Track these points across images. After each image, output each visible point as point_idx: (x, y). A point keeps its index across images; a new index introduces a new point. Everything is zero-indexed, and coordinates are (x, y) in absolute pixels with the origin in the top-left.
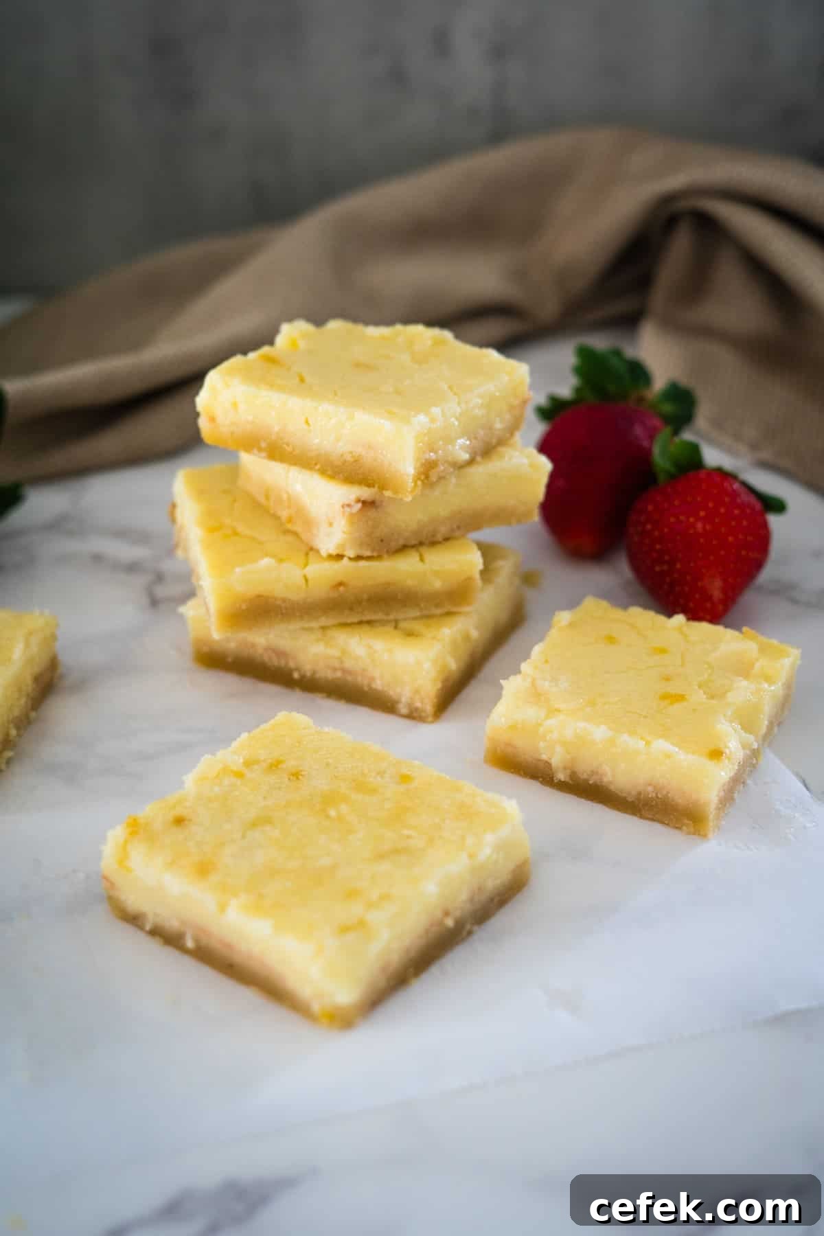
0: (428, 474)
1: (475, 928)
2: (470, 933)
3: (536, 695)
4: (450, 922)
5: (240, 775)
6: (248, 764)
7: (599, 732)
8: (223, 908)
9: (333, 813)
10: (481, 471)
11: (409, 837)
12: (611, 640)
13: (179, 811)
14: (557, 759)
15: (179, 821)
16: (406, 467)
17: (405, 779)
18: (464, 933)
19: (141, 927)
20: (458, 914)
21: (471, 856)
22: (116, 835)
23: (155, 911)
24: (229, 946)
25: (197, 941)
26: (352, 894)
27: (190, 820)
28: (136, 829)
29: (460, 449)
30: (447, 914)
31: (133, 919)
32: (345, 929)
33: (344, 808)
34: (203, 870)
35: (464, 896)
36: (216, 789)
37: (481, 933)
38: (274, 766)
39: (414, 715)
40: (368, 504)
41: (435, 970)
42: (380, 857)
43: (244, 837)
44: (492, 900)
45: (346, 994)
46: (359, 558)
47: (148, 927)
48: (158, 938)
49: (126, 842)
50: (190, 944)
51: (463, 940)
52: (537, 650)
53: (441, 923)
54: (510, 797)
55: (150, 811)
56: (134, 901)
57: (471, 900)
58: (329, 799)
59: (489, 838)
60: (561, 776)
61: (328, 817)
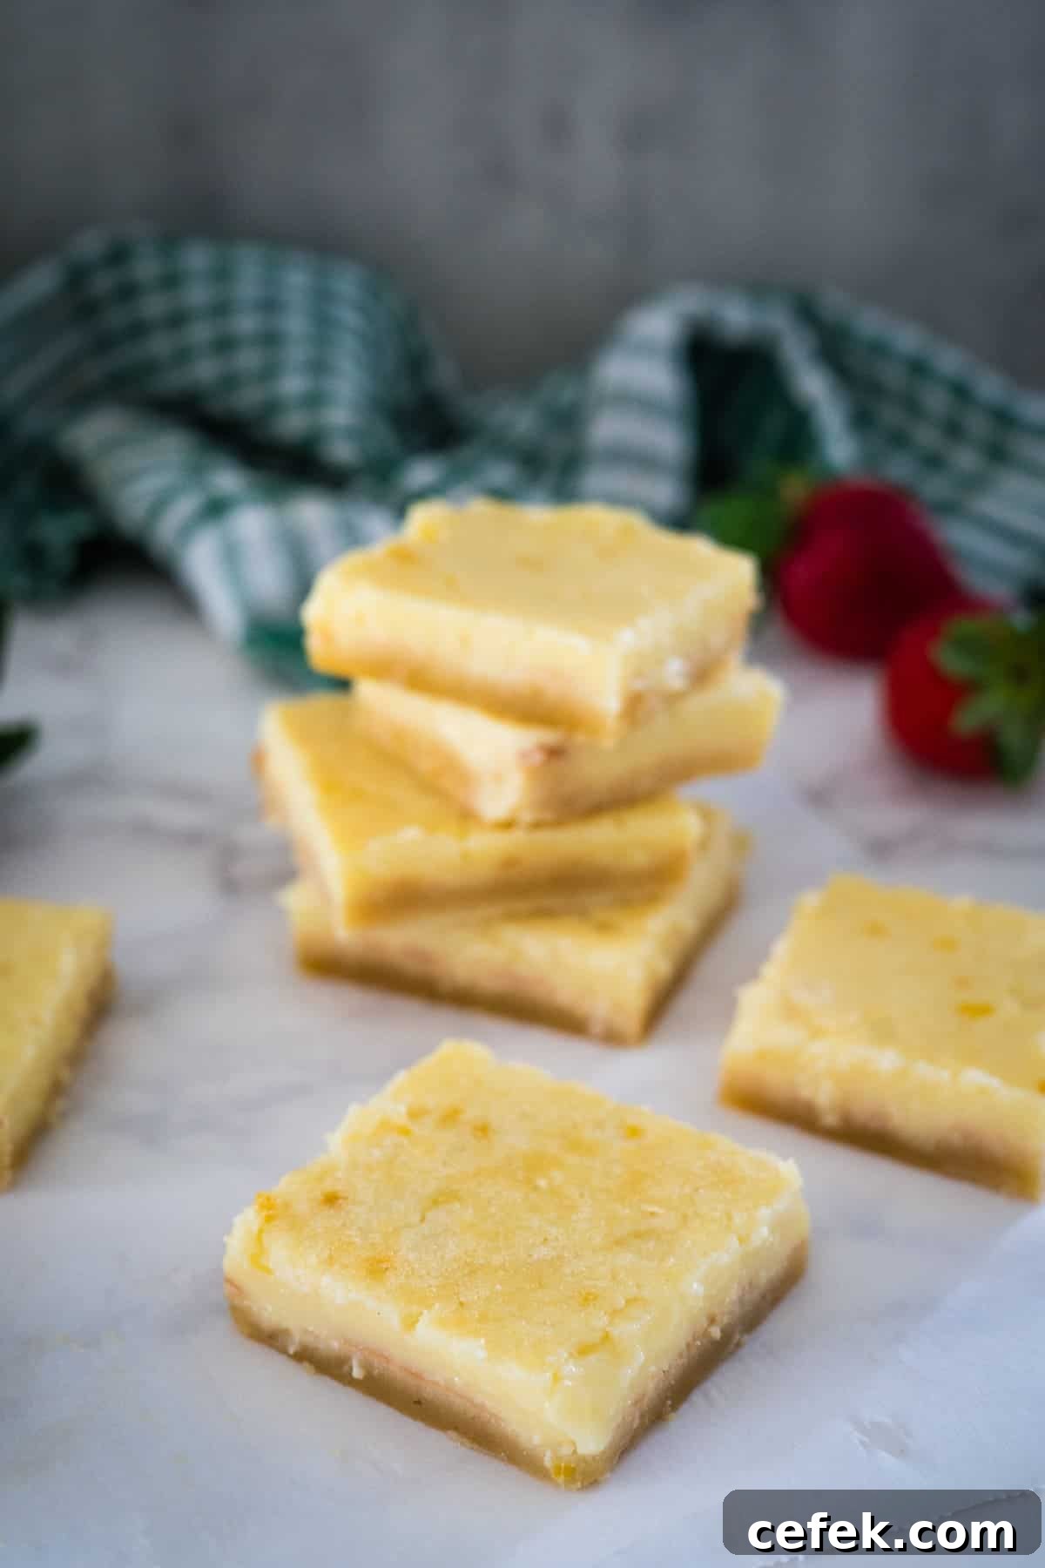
0: (635, 707)
1: (746, 1337)
2: (738, 1345)
3: (790, 1011)
4: (716, 1333)
5: (405, 1132)
6: (415, 1114)
7: (886, 1061)
8: (410, 1323)
9: (542, 1183)
10: (698, 705)
11: (652, 1214)
12: (876, 930)
13: (329, 1186)
14: (823, 1095)
15: (331, 1200)
16: (607, 700)
17: (634, 1132)
18: (732, 1346)
19: (283, 1351)
20: (726, 1320)
21: (741, 1241)
22: (247, 1220)
23: (301, 1325)
24: (418, 1376)
25: (367, 1366)
26: (588, 1299)
27: (346, 1198)
28: (273, 1212)
29: (674, 673)
30: (712, 1321)
31: (270, 1339)
32: (583, 1351)
33: (558, 1176)
34: (377, 1268)
35: (733, 1294)
36: (377, 1153)
37: (753, 1345)
38: (450, 1118)
39: (612, 1038)
40: (554, 753)
41: (697, 1397)
42: (620, 1242)
43: (423, 1220)
44: (763, 1297)
45: (592, 1442)
46: (537, 825)
47: (292, 1351)
48: (306, 1365)
49: (261, 1231)
50: (357, 1373)
51: (732, 1353)
52: (782, 949)
53: (706, 1333)
54: (785, 1158)
55: (286, 1186)
56: (270, 1313)
57: (741, 1300)
58: (535, 1164)
59: (764, 1213)
60: (830, 1120)
61: (536, 1188)
